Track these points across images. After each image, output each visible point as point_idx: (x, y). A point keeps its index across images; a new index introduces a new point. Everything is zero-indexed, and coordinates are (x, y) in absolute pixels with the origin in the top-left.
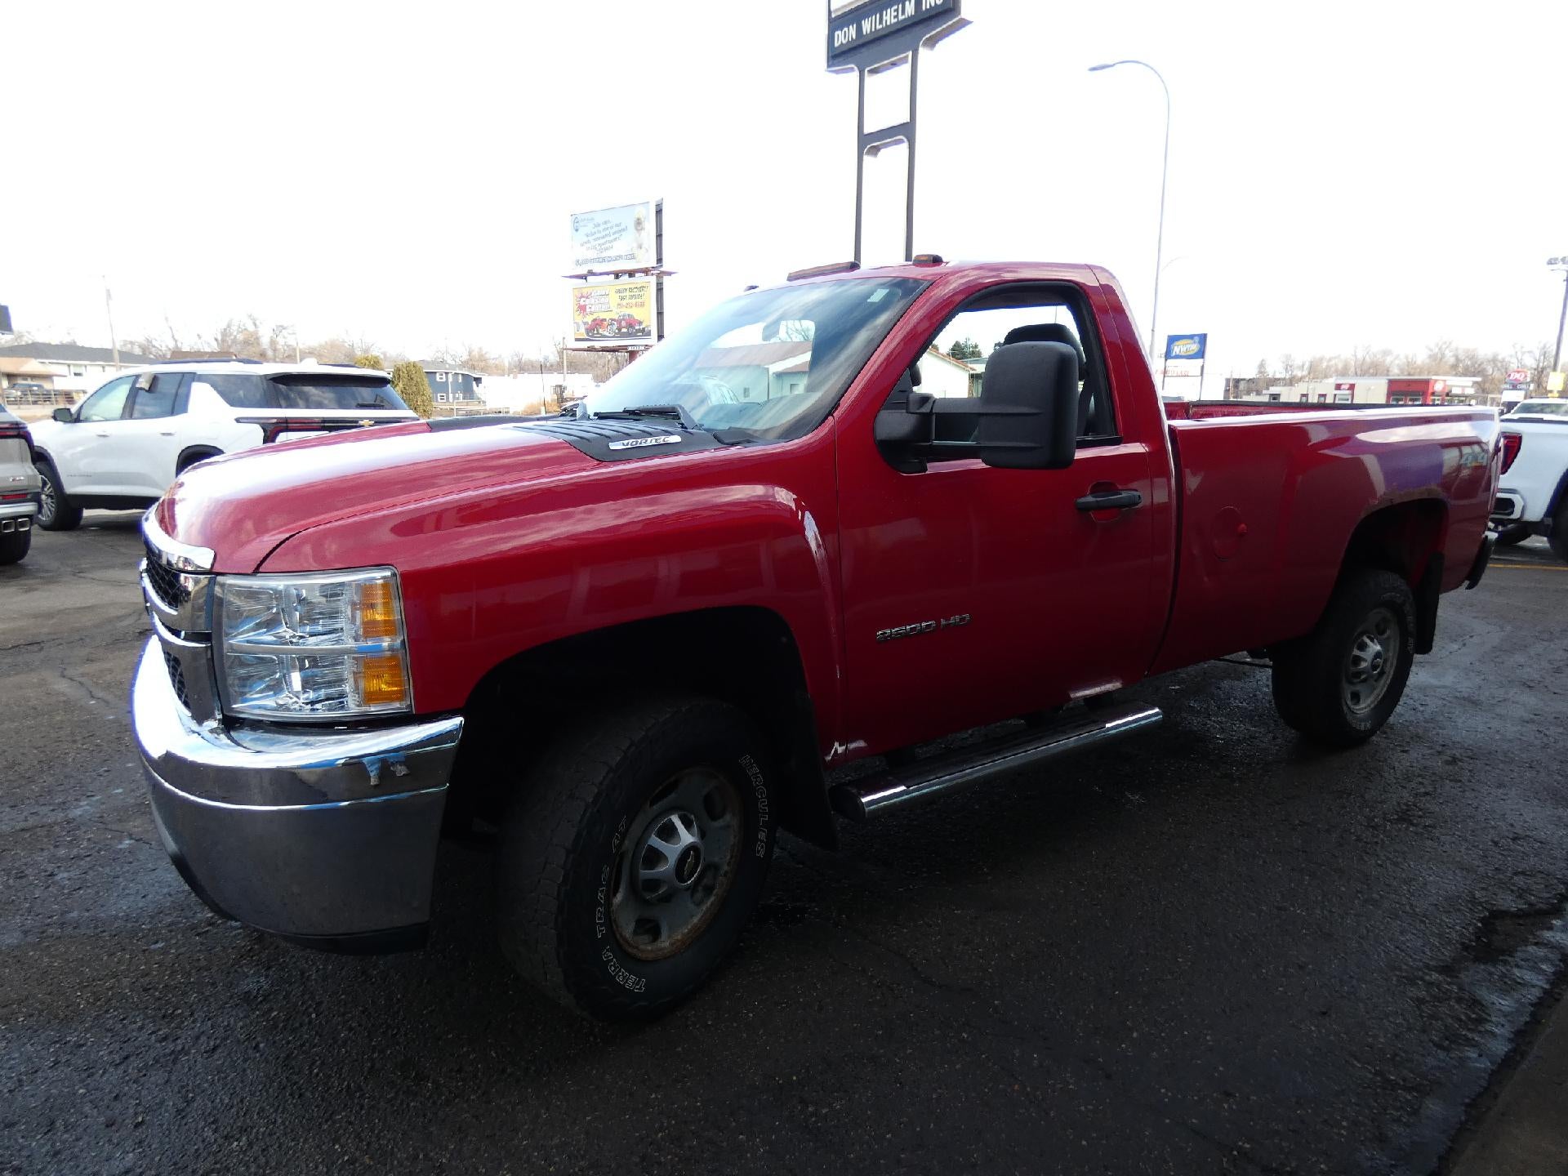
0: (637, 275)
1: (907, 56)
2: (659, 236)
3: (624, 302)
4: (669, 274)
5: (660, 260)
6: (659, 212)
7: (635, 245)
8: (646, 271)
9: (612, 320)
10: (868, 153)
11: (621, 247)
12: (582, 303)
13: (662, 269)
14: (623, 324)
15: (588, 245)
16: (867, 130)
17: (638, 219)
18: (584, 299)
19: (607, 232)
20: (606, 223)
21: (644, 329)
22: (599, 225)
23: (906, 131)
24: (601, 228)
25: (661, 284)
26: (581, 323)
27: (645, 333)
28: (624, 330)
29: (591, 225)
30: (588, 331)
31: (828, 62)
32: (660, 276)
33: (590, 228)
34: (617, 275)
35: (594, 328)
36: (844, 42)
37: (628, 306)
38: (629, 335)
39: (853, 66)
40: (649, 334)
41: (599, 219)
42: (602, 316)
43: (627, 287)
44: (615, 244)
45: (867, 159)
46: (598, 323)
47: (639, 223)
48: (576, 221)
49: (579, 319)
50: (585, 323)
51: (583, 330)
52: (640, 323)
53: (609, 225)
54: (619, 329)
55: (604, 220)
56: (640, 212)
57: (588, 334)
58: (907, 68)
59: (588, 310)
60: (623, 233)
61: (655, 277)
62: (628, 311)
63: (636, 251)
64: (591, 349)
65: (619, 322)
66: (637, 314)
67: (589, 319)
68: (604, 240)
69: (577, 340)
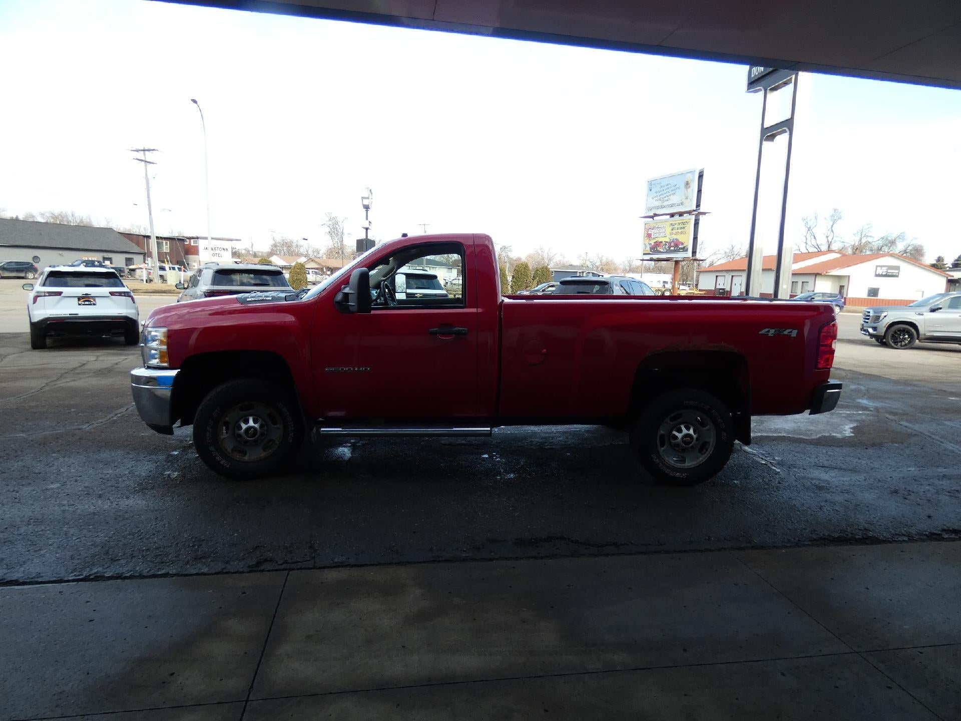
0: (685, 215)
1: (791, 78)
2: (700, 191)
3: (674, 231)
4: (704, 213)
5: (698, 205)
6: (701, 176)
7: (684, 197)
8: (689, 213)
9: (666, 242)
10: (766, 140)
11: (675, 199)
12: (649, 232)
13: (699, 211)
14: (672, 244)
15: (656, 198)
16: (765, 126)
17: (687, 182)
18: (651, 230)
19: (668, 190)
20: (668, 185)
21: (684, 247)
22: (664, 186)
23: (787, 125)
24: (664, 188)
25: (699, 220)
26: (647, 244)
27: (685, 249)
28: (672, 248)
29: (659, 186)
30: (651, 249)
31: (748, 86)
32: (697, 216)
33: (657, 189)
34: (672, 215)
35: (654, 248)
36: (757, 74)
37: (677, 234)
38: (674, 251)
39: (761, 88)
40: (687, 250)
41: (664, 183)
42: (660, 240)
43: (677, 222)
44: (671, 197)
45: (765, 143)
46: (658, 244)
47: (687, 184)
48: (651, 184)
49: (647, 242)
50: (650, 244)
51: (648, 248)
52: (682, 244)
53: (669, 186)
54: (669, 248)
55: (667, 183)
56: (689, 177)
57: (651, 251)
58: (791, 86)
59: (653, 237)
60: (678, 190)
61: (694, 216)
62: (675, 237)
63: (684, 201)
64: (651, 260)
65: (670, 243)
66: (681, 238)
67: (652, 242)
68: (665, 195)
69: (644, 254)
